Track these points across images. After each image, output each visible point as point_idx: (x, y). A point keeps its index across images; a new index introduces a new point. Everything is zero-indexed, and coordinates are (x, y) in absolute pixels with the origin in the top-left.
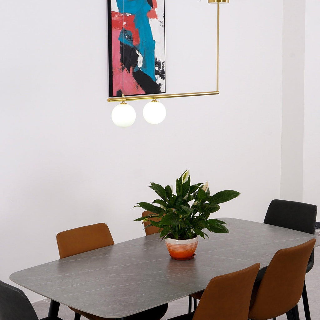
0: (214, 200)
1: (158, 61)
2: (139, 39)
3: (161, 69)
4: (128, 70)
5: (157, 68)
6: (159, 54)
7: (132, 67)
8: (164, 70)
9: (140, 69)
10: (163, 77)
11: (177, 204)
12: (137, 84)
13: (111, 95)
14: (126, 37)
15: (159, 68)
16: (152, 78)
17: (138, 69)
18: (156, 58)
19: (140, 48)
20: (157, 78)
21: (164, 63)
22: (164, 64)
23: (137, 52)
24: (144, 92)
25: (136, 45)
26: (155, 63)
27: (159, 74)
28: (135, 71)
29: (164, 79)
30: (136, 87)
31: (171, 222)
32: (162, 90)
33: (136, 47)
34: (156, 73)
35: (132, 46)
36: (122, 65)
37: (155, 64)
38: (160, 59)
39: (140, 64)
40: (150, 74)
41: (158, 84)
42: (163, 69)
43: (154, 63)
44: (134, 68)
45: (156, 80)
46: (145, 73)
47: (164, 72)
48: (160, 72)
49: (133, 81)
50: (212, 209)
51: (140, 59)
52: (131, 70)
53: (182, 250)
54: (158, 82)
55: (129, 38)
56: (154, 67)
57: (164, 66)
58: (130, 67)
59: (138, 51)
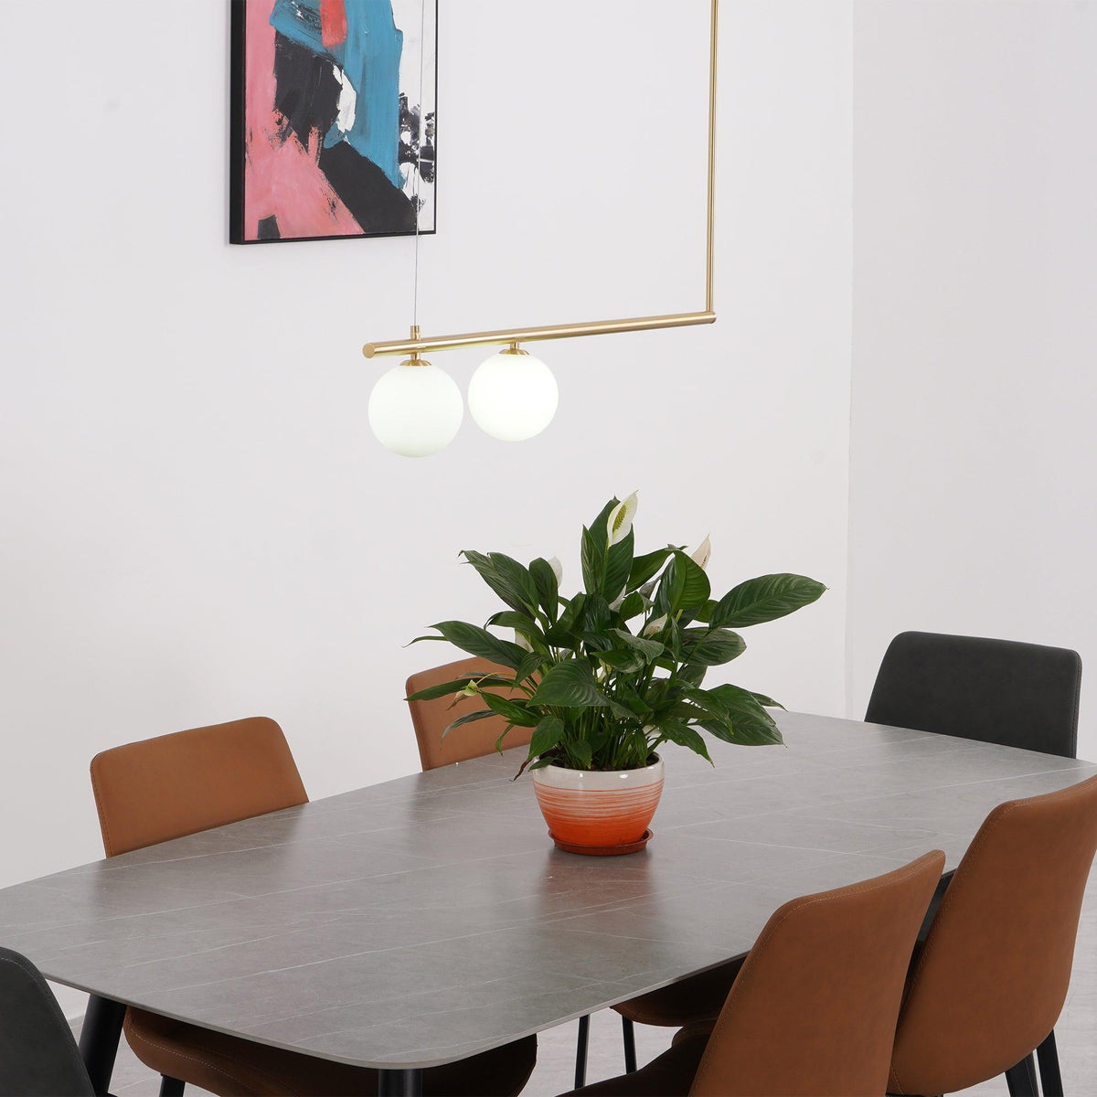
0: (730, 611)
1: (410, 108)
2: (344, 24)
3: (422, 142)
4: (303, 139)
5: (406, 137)
6: (413, 84)
7: (317, 131)
8: (433, 144)
9: (346, 139)
10: (428, 173)
11: (586, 629)
12: (333, 195)
13: (237, 235)
14: (299, 14)
15: (415, 136)
16: (389, 173)
17: (337, 140)
18: (405, 99)
19: (349, 61)
20: (405, 176)
21: (433, 118)
22: (432, 121)
23: (336, 72)
24: (358, 229)
25: (330, 46)
26: (401, 117)
27: (413, 159)
28: (326, 146)
29: (430, 181)
30: (328, 209)
31: (577, 696)
32: (423, 221)
33: (334, 53)
34: (405, 155)
35: (317, 48)
36: (279, 122)
37: (401, 123)
38: (419, 101)
39: (346, 120)
40: (381, 156)
41: (409, 197)
42: (428, 142)
43: (398, 115)
44: (322, 135)
45: (402, 181)
46: (362, 153)
47: (430, 153)
48: (417, 152)
49: (319, 184)
50: (715, 651)
51: (347, 100)
52: (313, 140)
53: (605, 812)
54: (408, 192)
55: (307, 18)
56: (397, 131)
57: (432, 131)
58: (309, 130)
59: (341, 68)
